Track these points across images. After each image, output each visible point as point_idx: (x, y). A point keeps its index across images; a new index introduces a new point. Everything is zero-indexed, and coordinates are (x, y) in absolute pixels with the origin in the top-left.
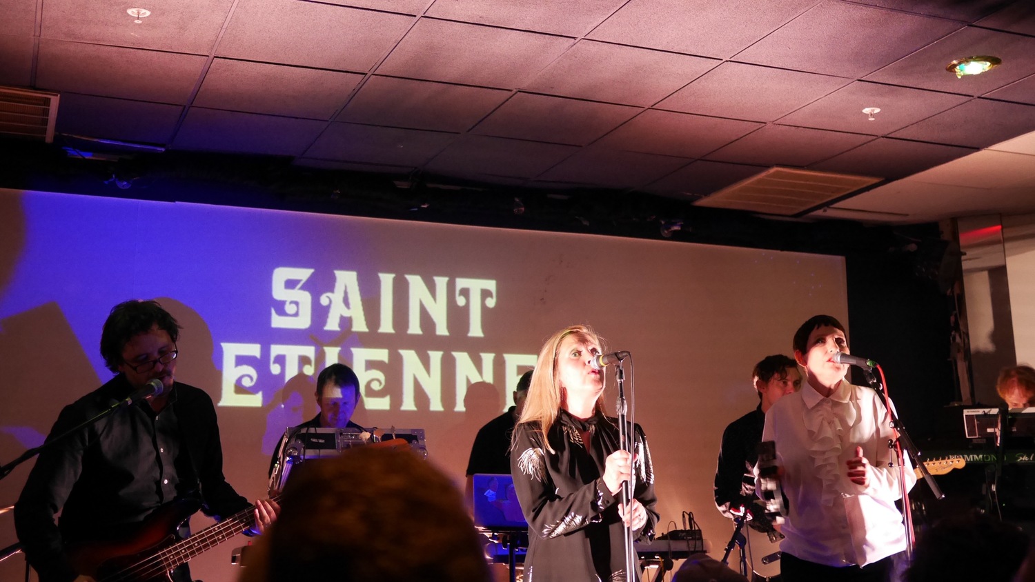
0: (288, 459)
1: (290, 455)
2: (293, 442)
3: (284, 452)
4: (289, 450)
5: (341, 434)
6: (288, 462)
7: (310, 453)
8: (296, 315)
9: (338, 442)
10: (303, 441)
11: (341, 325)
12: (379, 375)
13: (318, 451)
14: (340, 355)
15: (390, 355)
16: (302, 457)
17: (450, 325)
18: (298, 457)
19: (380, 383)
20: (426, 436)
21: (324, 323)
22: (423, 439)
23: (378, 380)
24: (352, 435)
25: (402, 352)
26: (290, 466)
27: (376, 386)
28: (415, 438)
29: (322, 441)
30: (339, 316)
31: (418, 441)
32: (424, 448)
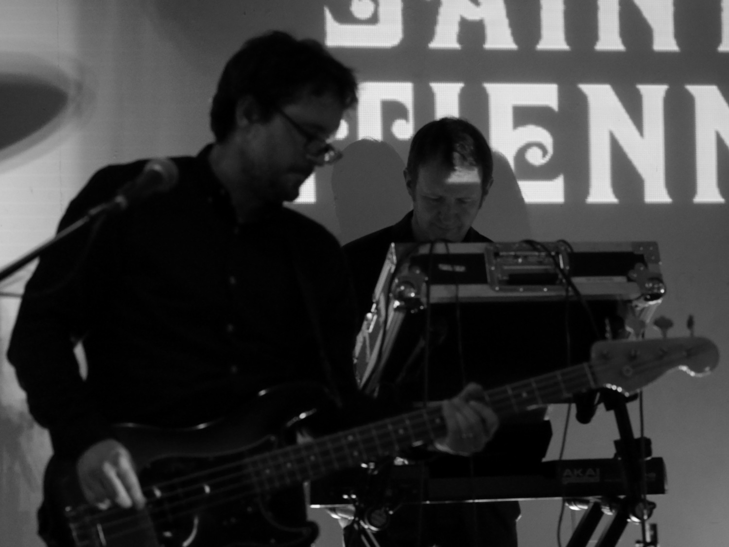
0: (397, 303)
1: (400, 297)
2: (405, 272)
3: (388, 289)
4: (399, 286)
5: (497, 255)
6: (398, 309)
7: (440, 293)
8: (374, 20)
9: (491, 271)
10: (425, 270)
11: (461, 39)
12: (541, 135)
13: (452, 287)
14: (464, 98)
15: (562, 96)
16: (424, 300)
17: (681, 33)
18: (416, 302)
19: (545, 152)
20: (662, 256)
21: (430, 34)
22: (657, 260)
23: (541, 146)
24: (517, 257)
25: (586, 88)
26: (401, 316)
27: (535, 158)
28: (641, 259)
29: (460, 269)
30: (458, 19)
31: (646, 265)
32: (658, 279)
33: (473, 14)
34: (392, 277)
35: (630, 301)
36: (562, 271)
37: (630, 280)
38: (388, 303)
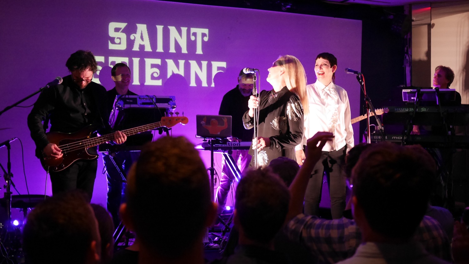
1: (118, 107)
2: (119, 101)
3: (115, 105)
4: (118, 104)
5: (139, 98)
6: (117, 109)
7: (127, 106)
8: (120, 43)
9: (138, 102)
10: (123, 101)
11: (139, 48)
12: (157, 70)
13: (129, 105)
14: (140, 62)
15: (162, 62)
16: (123, 107)
17: (188, 49)
18: (121, 108)
19: (158, 74)
21: (132, 47)
22: (175, 100)
25: (167, 60)
26: (118, 111)
27: (155, 75)
29: (131, 101)
30: (139, 44)
31: (172, 101)
32: (175, 104)
33: (142, 43)
34: (116, 102)
35: (169, 109)
36: (154, 102)
37: (169, 104)
38: (115, 108)
